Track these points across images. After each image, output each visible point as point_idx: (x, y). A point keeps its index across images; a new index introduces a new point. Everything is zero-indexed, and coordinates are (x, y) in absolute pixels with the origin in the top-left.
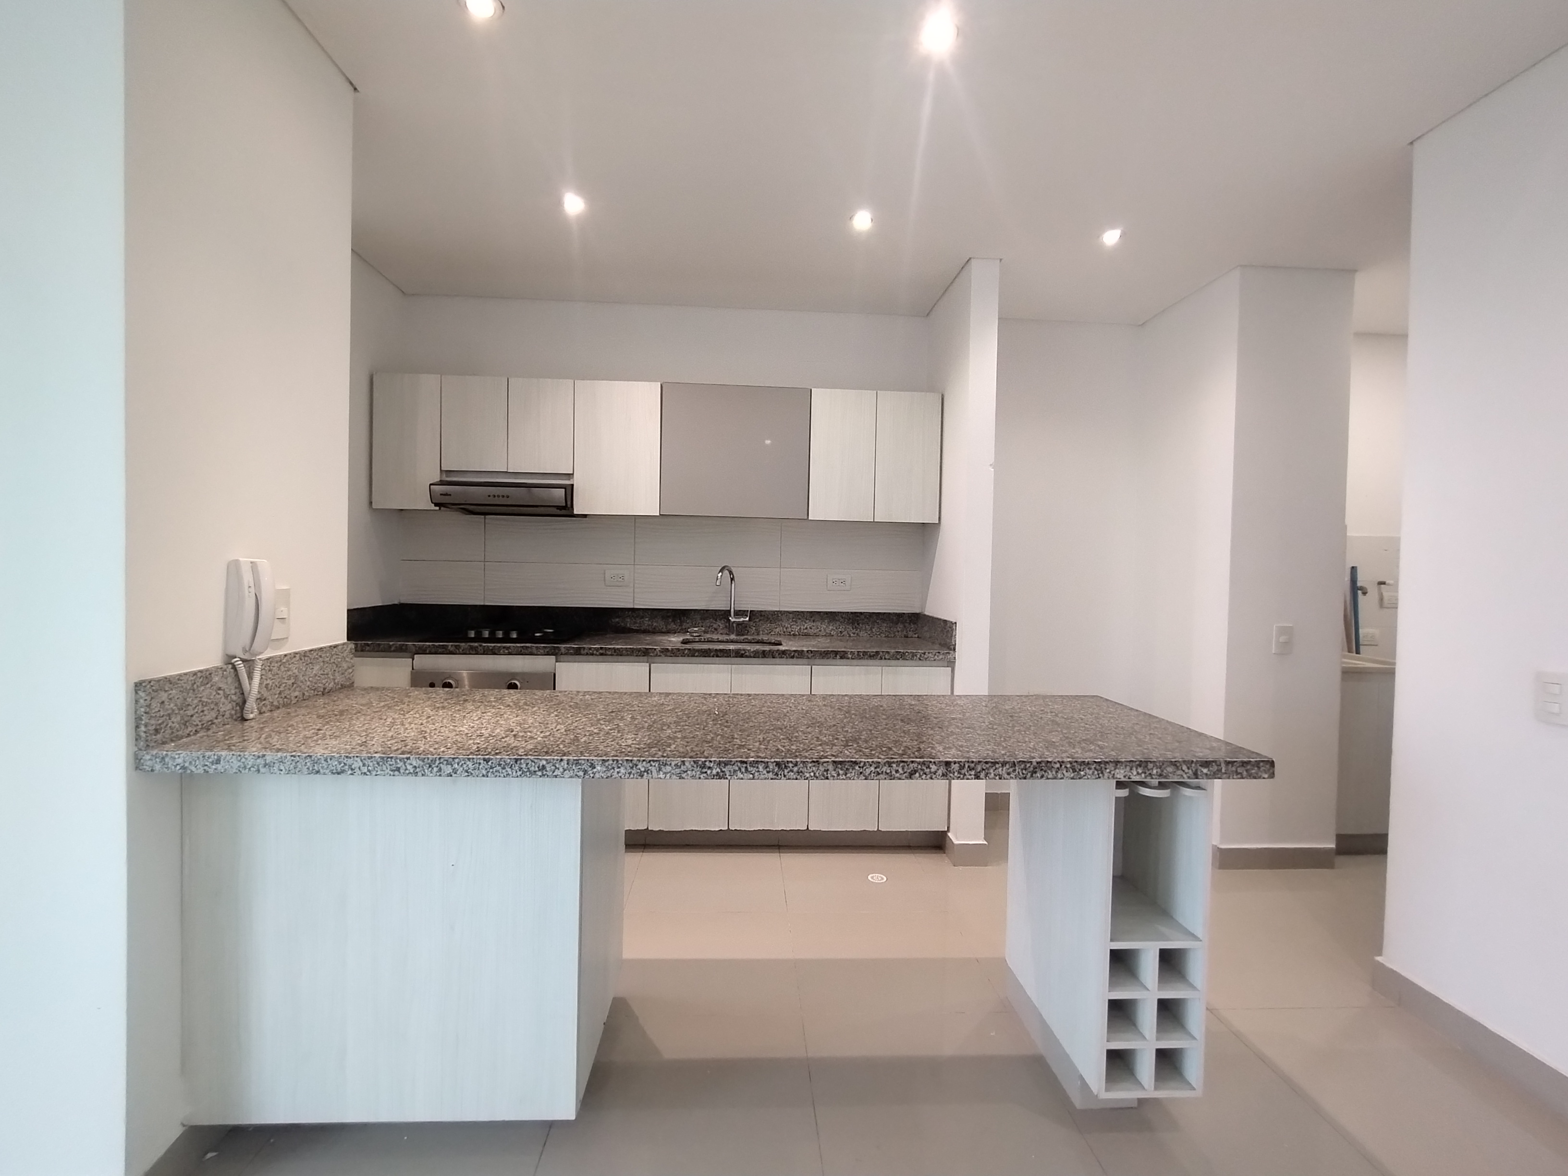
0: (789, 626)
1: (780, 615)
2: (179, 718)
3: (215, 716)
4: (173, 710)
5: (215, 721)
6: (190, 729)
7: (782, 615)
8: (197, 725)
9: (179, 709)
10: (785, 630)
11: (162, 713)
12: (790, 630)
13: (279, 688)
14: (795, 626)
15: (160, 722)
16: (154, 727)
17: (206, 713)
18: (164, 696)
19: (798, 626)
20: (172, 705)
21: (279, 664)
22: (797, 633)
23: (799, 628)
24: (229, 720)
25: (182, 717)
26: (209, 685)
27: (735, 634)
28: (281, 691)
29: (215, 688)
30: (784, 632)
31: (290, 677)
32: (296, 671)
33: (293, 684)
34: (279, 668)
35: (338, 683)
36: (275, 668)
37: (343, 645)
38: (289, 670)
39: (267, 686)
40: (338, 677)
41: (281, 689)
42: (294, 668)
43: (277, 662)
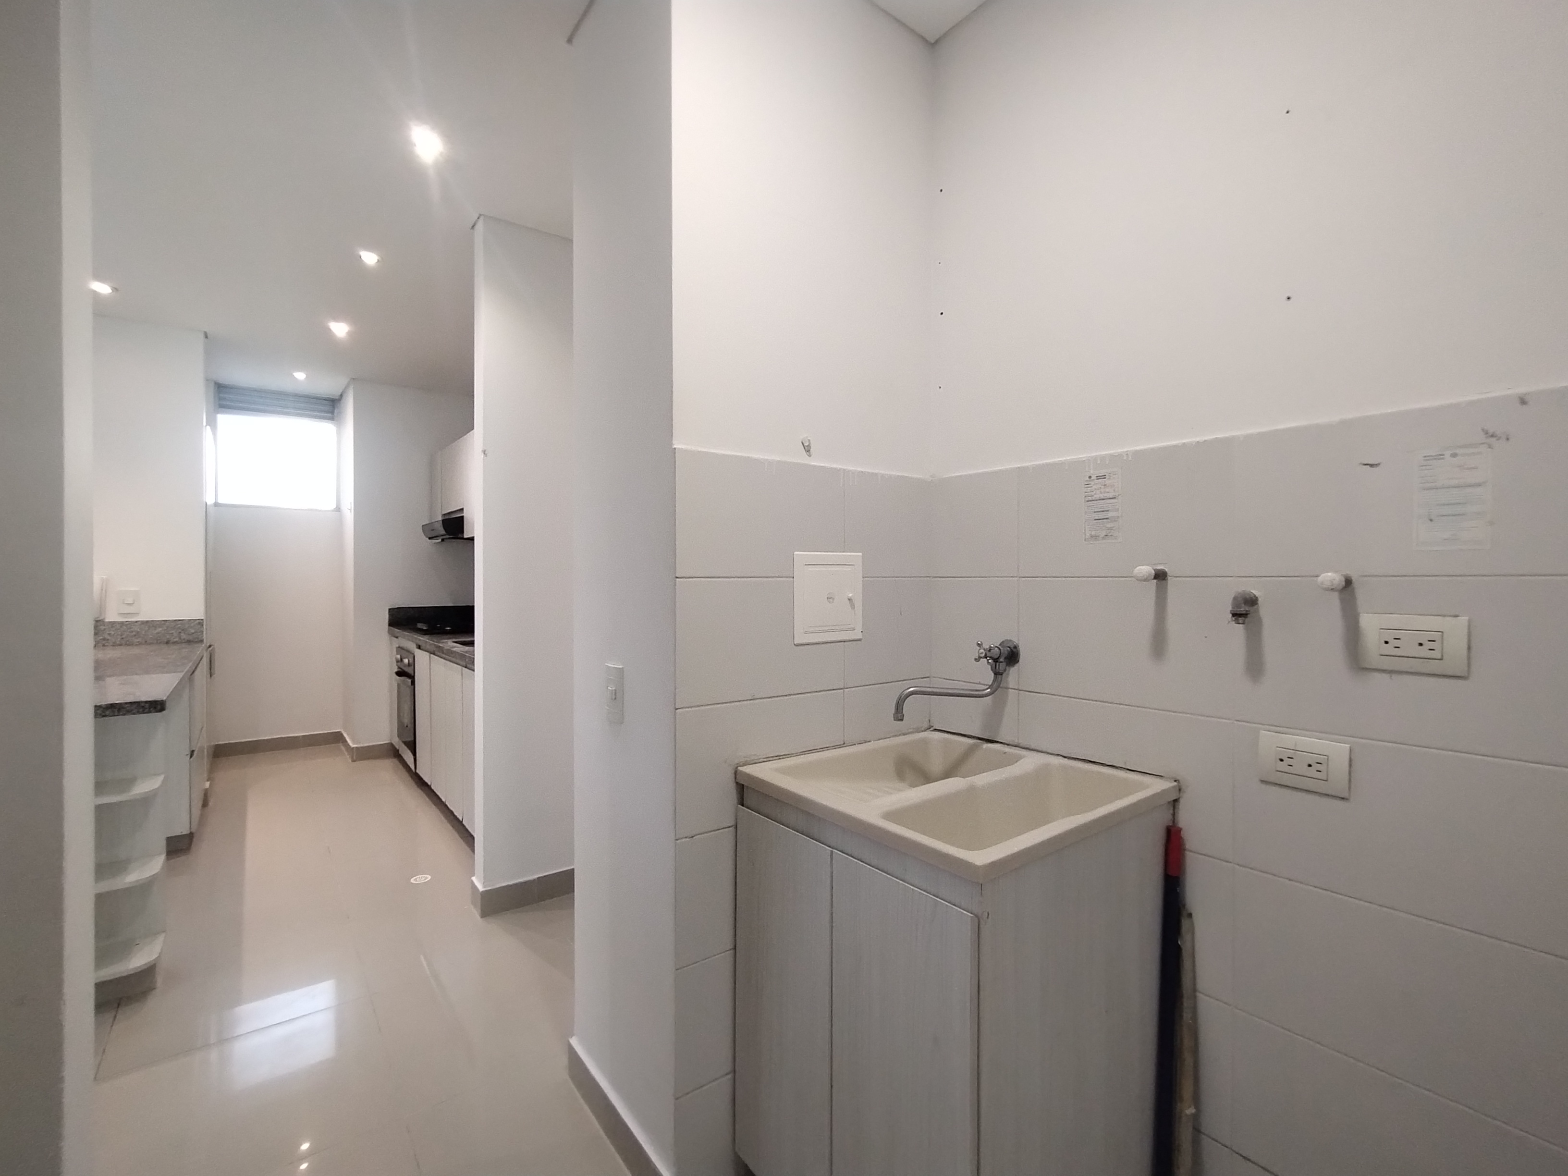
13: (121, 635)
21: (121, 625)
28: (122, 638)
31: (132, 632)
32: (139, 630)
33: (135, 635)
34: (121, 627)
35: (184, 639)
36: (118, 626)
37: (190, 620)
38: (131, 628)
39: (109, 634)
40: (183, 636)
41: (123, 636)
42: (136, 628)
43: (119, 624)
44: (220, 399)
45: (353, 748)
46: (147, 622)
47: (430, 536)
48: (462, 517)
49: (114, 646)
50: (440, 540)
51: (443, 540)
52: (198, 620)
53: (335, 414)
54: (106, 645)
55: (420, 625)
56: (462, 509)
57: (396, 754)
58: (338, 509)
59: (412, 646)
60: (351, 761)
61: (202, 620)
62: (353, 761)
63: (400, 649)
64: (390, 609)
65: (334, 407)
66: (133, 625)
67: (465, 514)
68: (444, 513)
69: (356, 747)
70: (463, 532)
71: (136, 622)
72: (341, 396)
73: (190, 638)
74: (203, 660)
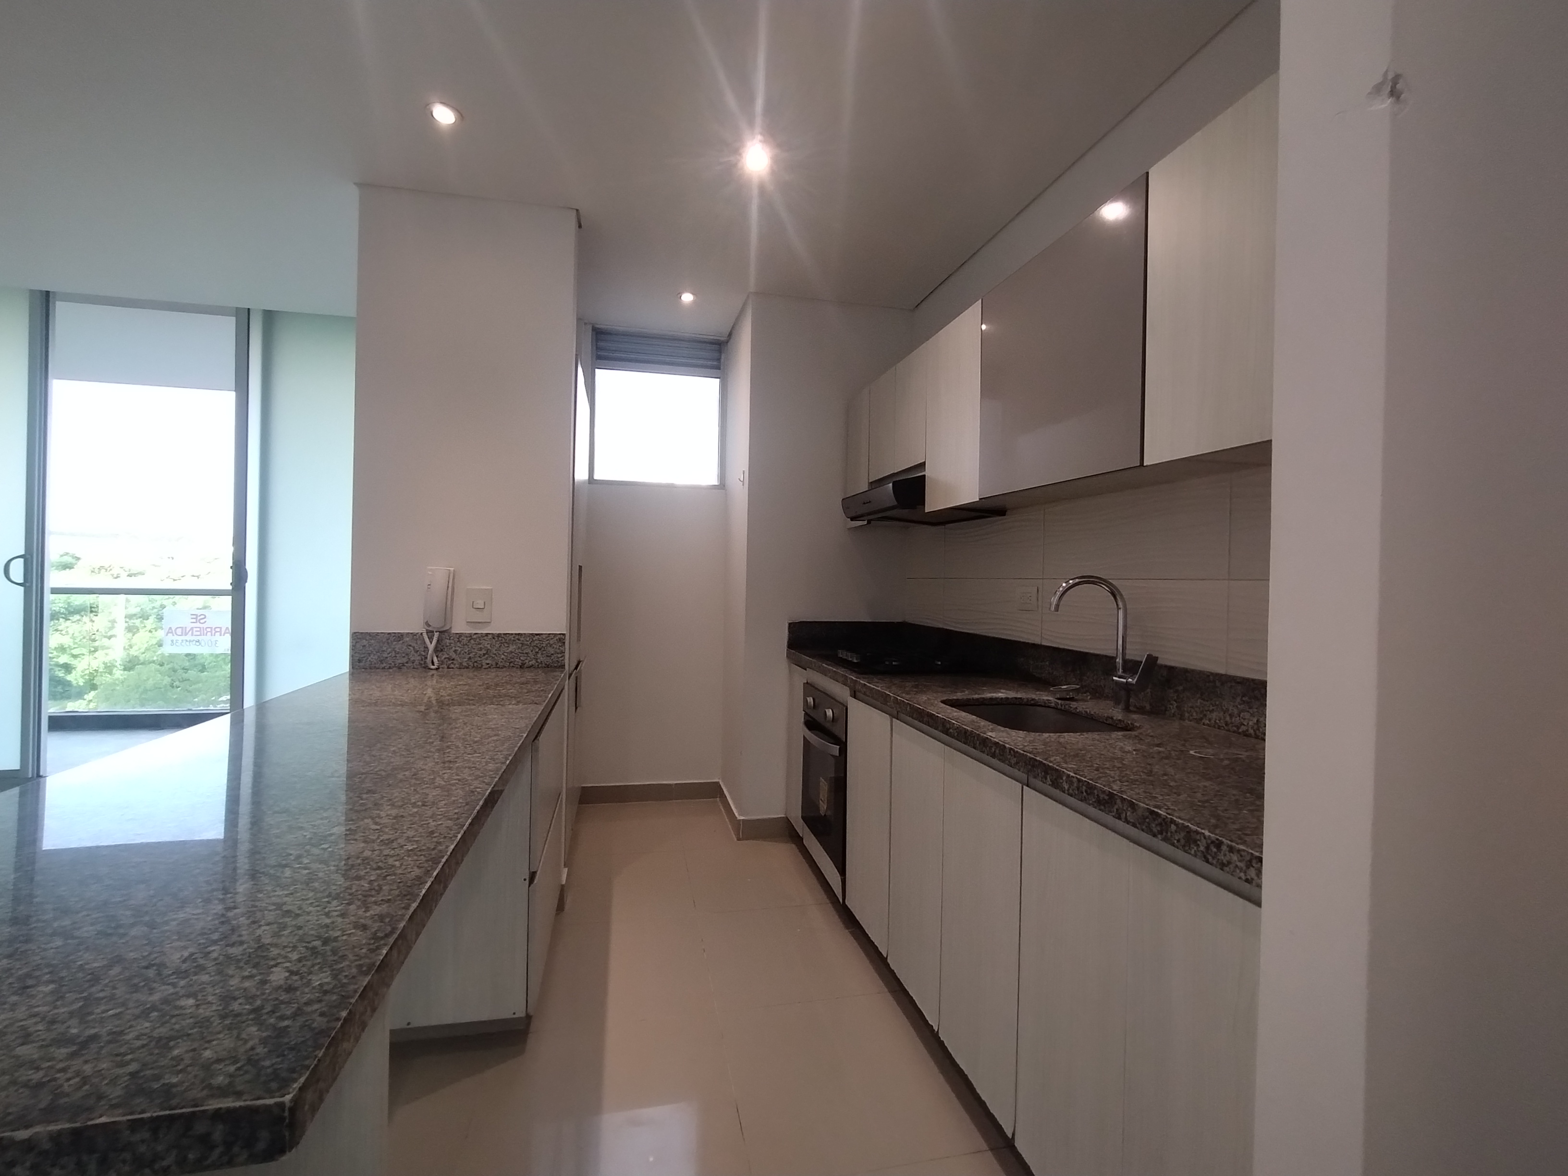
0: (1236, 711)
1: (1218, 684)
2: (376, 657)
3: (405, 661)
4: (372, 652)
5: (406, 664)
6: (385, 665)
7: (1223, 684)
8: (391, 664)
9: (377, 652)
10: (1228, 719)
11: (364, 652)
12: (1236, 720)
13: (469, 654)
14: (1247, 715)
15: (362, 656)
16: (358, 658)
17: (397, 658)
18: (365, 642)
19: (1252, 715)
20: (371, 649)
21: (469, 639)
22: (1251, 731)
23: (1255, 720)
24: (418, 666)
25: (379, 657)
26: (401, 642)
27: (1120, 707)
28: (470, 657)
29: (406, 644)
30: (1227, 724)
31: (481, 649)
32: (489, 646)
33: (484, 655)
34: (469, 641)
35: (541, 663)
36: (465, 641)
37: (549, 634)
38: (480, 644)
39: (455, 651)
40: (541, 658)
41: (471, 655)
42: (486, 644)
43: (467, 637)
44: (598, 348)
45: (740, 820)
46: (499, 635)
47: (854, 515)
48: (924, 476)
49: (460, 668)
50: (865, 522)
51: (869, 522)
52: (560, 634)
53: (722, 360)
54: (450, 666)
55: (842, 654)
56: (922, 465)
57: (796, 839)
58: (722, 485)
59: (840, 691)
60: (736, 839)
61: (564, 634)
62: (739, 839)
63: (810, 688)
64: (790, 624)
65: (720, 351)
66: (482, 639)
67: (928, 472)
68: (870, 481)
69: (743, 820)
70: (922, 502)
71: (487, 634)
72: (730, 335)
73: (549, 660)
74: (564, 691)
